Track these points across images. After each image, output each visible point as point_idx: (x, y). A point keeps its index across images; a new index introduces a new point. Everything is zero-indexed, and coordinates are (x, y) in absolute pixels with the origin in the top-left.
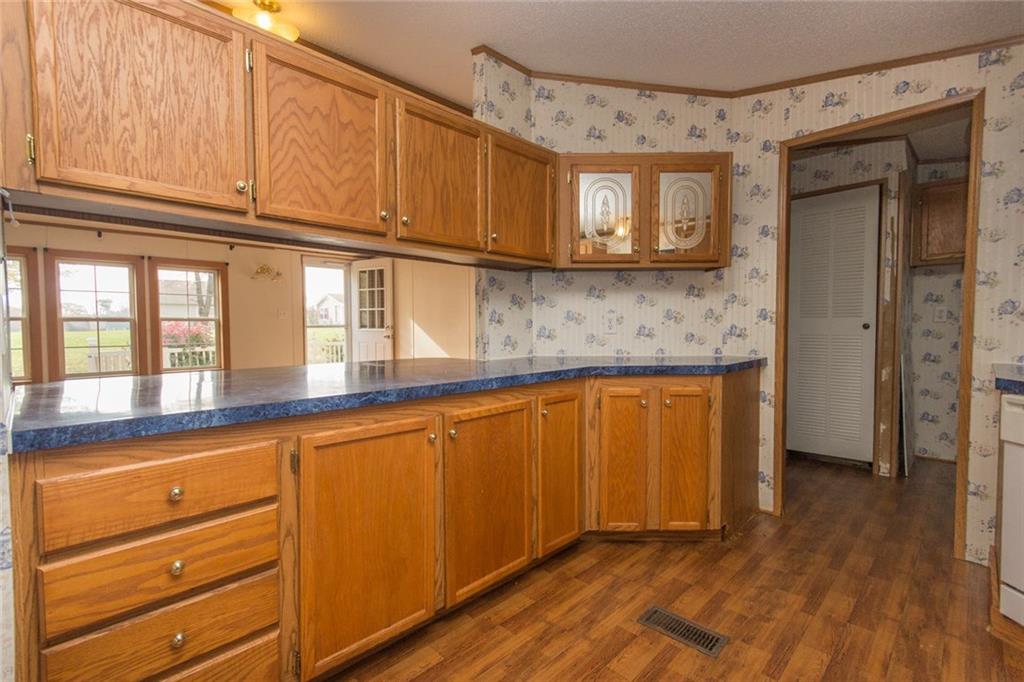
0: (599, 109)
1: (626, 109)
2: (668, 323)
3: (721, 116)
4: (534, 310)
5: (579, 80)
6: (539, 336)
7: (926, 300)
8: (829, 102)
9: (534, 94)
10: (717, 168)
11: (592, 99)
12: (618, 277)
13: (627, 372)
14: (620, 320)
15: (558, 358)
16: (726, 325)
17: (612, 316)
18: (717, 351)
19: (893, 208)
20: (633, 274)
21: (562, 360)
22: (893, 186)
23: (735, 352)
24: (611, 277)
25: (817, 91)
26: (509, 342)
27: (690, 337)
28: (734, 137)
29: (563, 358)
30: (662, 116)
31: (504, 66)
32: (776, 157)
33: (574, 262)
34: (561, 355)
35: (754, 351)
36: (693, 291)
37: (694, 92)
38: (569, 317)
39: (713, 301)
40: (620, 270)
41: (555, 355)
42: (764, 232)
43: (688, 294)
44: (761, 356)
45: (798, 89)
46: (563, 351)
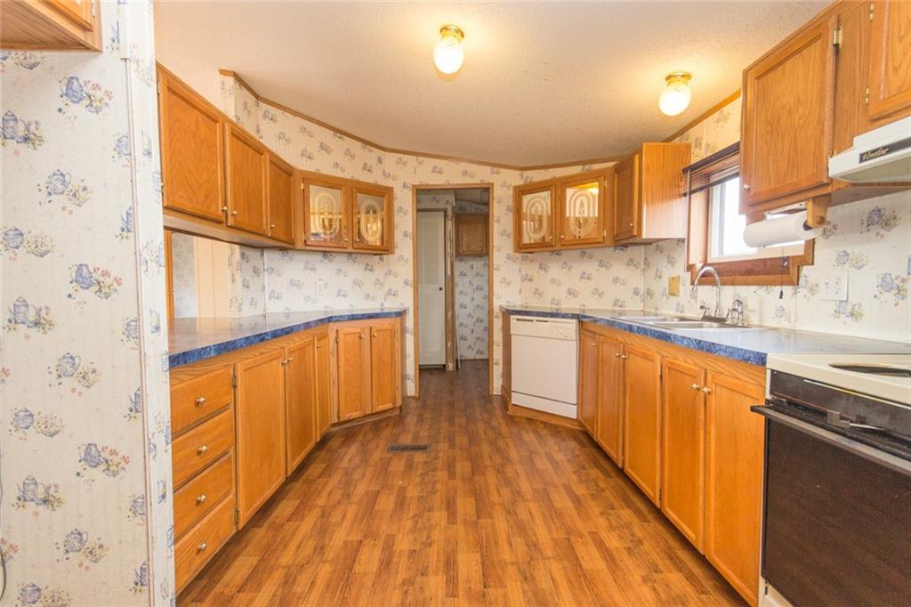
0: (308, 138)
1: (326, 143)
2: (355, 287)
3: (380, 161)
4: (266, 278)
5: (296, 114)
6: (270, 297)
7: (461, 275)
8: (435, 170)
9: (261, 114)
10: (387, 196)
11: (303, 129)
12: (324, 256)
13: (353, 318)
14: (326, 286)
15: (284, 314)
16: (386, 288)
17: (321, 283)
18: (382, 304)
19: (450, 225)
20: (334, 254)
21: (287, 316)
22: (450, 213)
23: (392, 305)
24: (320, 257)
25: (429, 163)
26: (253, 303)
27: (367, 296)
28: (387, 175)
29: (289, 314)
30: (348, 152)
31: (245, 90)
32: (411, 193)
33: (306, 245)
34: (287, 311)
35: (403, 304)
36: (368, 268)
37: (366, 142)
38: (292, 283)
39: (379, 272)
40: (325, 252)
41: (282, 311)
42: (406, 235)
43: (366, 269)
44: (406, 307)
45: (420, 158)
46: (287, 308)
